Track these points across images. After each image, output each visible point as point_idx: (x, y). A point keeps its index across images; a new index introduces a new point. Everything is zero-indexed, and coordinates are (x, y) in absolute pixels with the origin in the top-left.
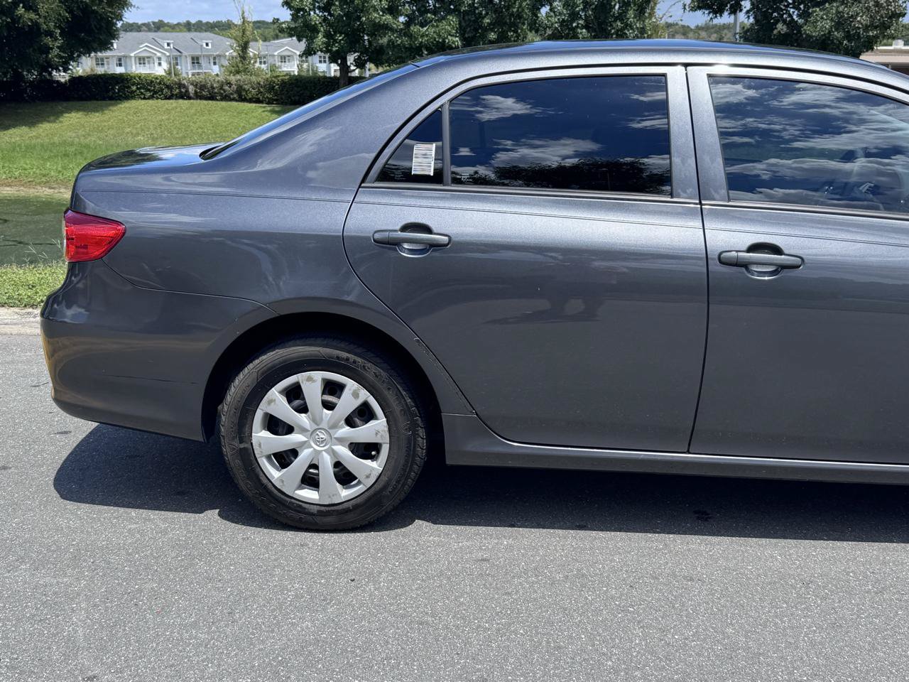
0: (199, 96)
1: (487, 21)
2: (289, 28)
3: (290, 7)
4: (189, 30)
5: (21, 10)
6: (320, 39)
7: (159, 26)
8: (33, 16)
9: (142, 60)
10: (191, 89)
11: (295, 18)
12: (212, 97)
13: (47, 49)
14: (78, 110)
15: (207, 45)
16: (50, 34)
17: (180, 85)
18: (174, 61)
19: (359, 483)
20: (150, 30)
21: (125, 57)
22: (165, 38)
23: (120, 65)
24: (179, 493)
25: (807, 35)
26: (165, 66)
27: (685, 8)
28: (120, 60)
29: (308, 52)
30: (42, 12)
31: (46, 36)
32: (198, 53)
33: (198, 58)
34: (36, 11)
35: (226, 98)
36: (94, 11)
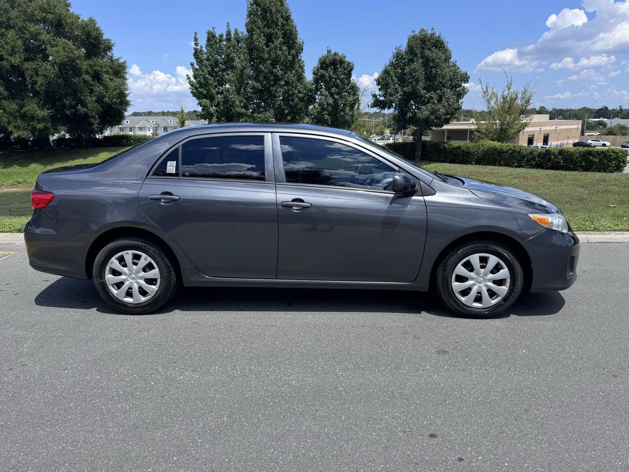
1: (287, 111)
2: (201, 114)
3: (201, 106)
4: (164, 115)
5: (79, 107)
6: (214, 119)
7: (150, 114)
8: (85, 109)
9: (141, 129)
11: (203, 110)
13: (92, 124)
15: (171, 122)
16: (93, 117)
18: (156, 129)
19: (149, 295)
20: (146, 115)
21: (133, 127)
22: (151, 119)
23: (131, 131)
24: (84, 302)
25: (419, 118)
26: (151, 131)
27: (368, 107)
28: (131, 129)
30: (90, 108)
31: (91, 118)
32: (166, 125)
33: (166, 128)
34: (87, 107)
36: (113, 107)
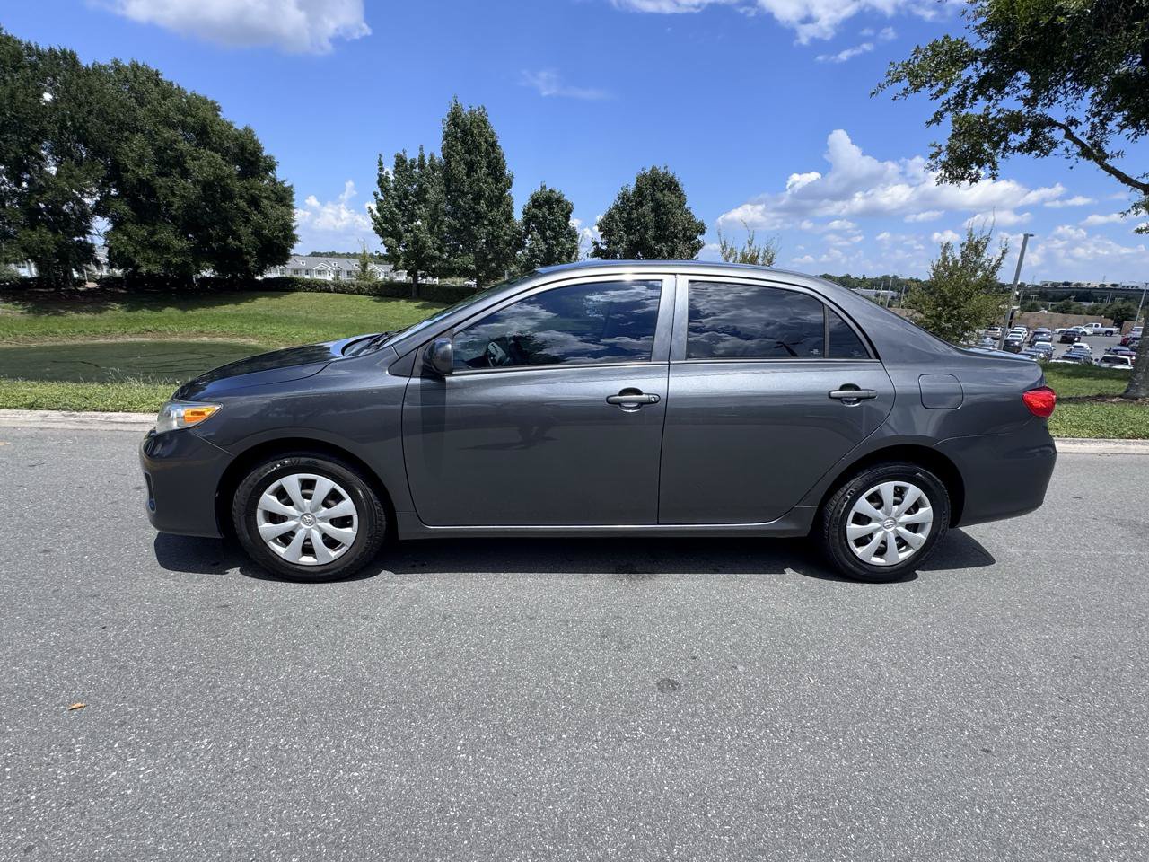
0: (336, 291)
1: (490, 257)
2: (385, 256)
3: (386, 246)
4: (349, 257)
5: (230, 239)
6: (401, 263)
7: (332, 255)
8: (238, 243)
9: (319, 272)
10: (332, 287)
11: (387, 251)
12: (343, 292)
13: (247, 262)
14: (266, 296)
15: (353, 265)
16: (249, 254)
17: (326, 285)
18: (338, 273)
20: (327, 256)
21: (311, 270)
22: (335, 263)
23: (307, 274)
26: (332, 276)
29: (396, 269)
30: (244, 242)
31: (247, 255)
32: (351, 269)
33: (351, 272)
34: (240, 240)
35: (352, 292)
36: (274, 242)
